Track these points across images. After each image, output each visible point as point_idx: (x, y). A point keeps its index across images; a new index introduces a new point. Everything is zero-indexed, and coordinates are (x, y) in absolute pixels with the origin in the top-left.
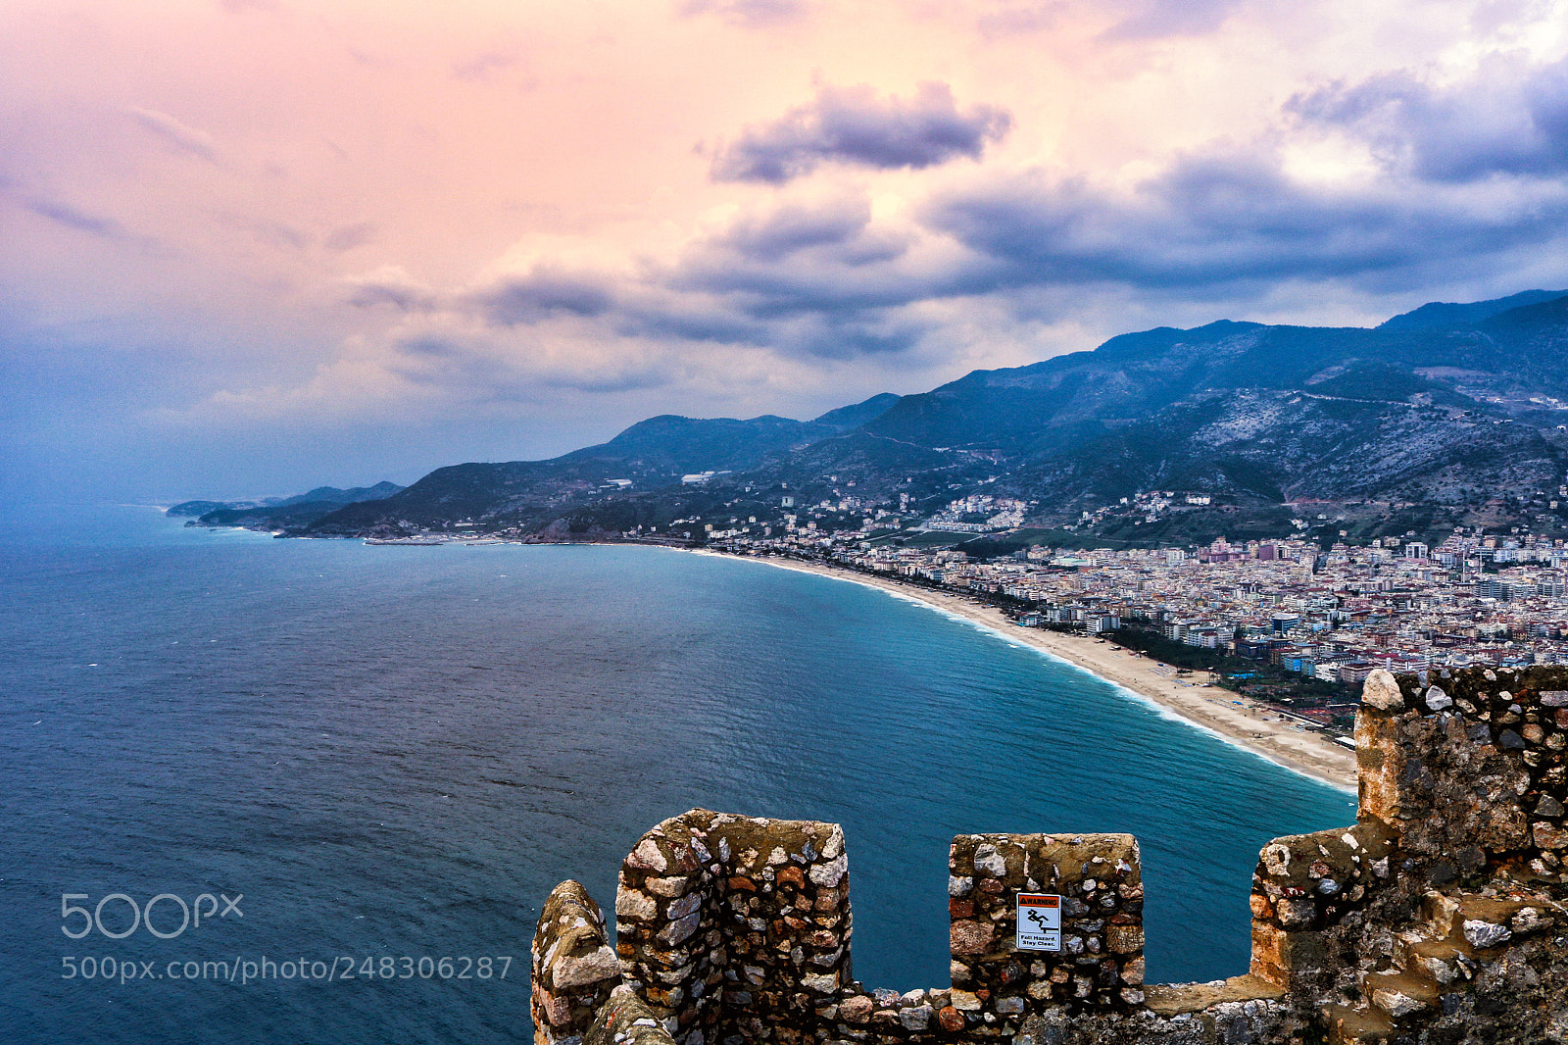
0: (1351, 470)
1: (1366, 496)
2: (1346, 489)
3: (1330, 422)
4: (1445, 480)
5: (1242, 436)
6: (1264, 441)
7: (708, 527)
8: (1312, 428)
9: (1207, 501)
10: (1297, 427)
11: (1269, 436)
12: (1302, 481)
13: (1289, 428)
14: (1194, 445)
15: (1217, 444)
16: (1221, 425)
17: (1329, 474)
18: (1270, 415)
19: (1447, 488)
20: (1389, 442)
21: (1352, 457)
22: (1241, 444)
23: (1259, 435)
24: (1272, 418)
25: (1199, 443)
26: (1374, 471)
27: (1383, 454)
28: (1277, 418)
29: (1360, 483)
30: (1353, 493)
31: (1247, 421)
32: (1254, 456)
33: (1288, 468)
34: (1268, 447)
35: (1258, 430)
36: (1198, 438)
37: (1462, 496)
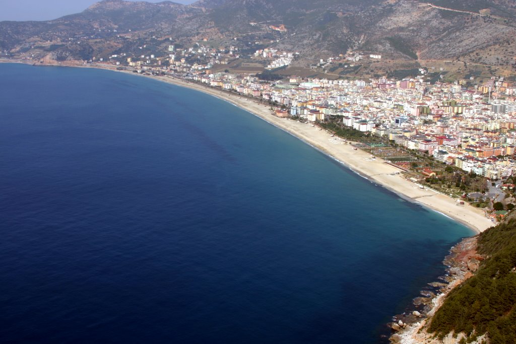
0: (449, 46)
1: (455, 58)
2: (446, 55)
3: (443, 20)
4: (490, 53)
5: (402, 25)
6: (411, 28)
7: (129, 60)
8: (435, 23)
9: (380, 57)
10: (428, 22)
11: (414, 26)
12: (427, 50)
13: (424, 22)
14: (378, 28)
15: (389, 28)
16: (392, 18)
17: (439, 47)
18: (415, 15)
19: (491, 57)
20: (468, 32)
21: (451, 39)
22: (401, 29)
23: (409, 25)
24: (416, 17)
25: (380, 27)
26: (459, 47)
27: (464, 38)
28: (419, 17)
29: (453, 52)
30: (449, 57)
31: (404, 17)
32: (405, 35)
33: (421, 42)
34: (413, 31)
35: (409, 22)
36: (381, 25)
37: (497, 61)
